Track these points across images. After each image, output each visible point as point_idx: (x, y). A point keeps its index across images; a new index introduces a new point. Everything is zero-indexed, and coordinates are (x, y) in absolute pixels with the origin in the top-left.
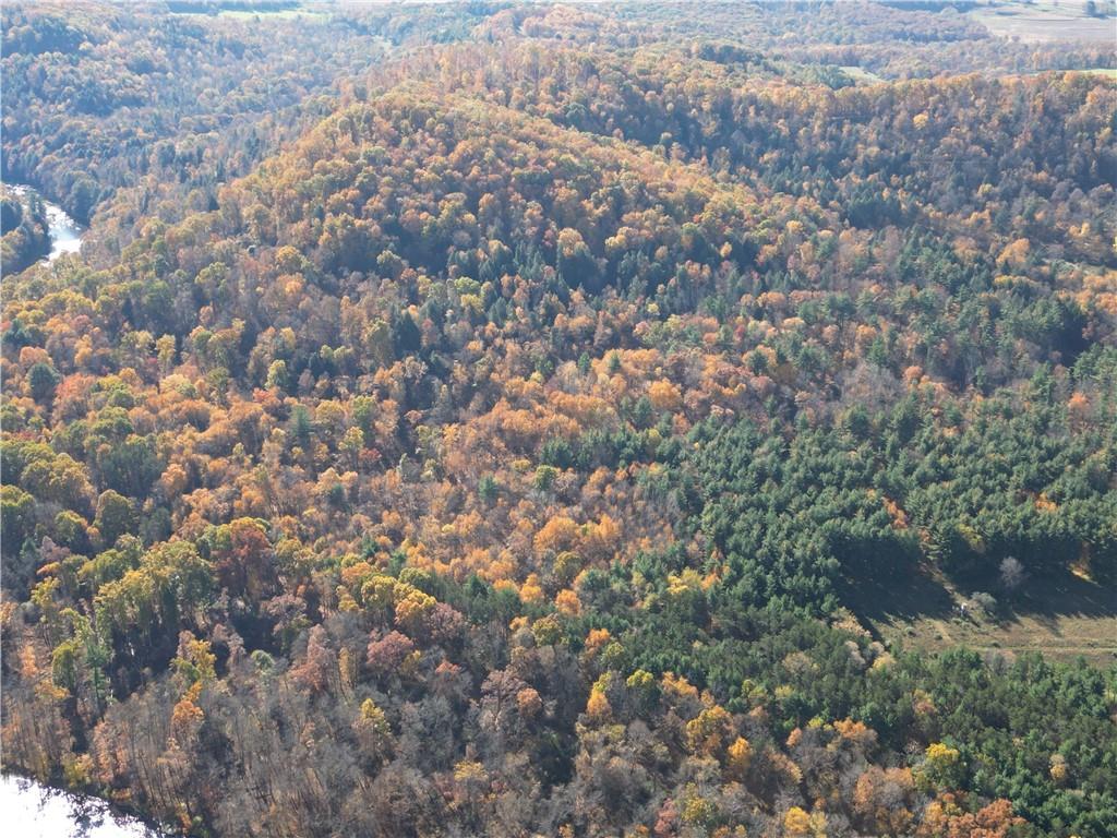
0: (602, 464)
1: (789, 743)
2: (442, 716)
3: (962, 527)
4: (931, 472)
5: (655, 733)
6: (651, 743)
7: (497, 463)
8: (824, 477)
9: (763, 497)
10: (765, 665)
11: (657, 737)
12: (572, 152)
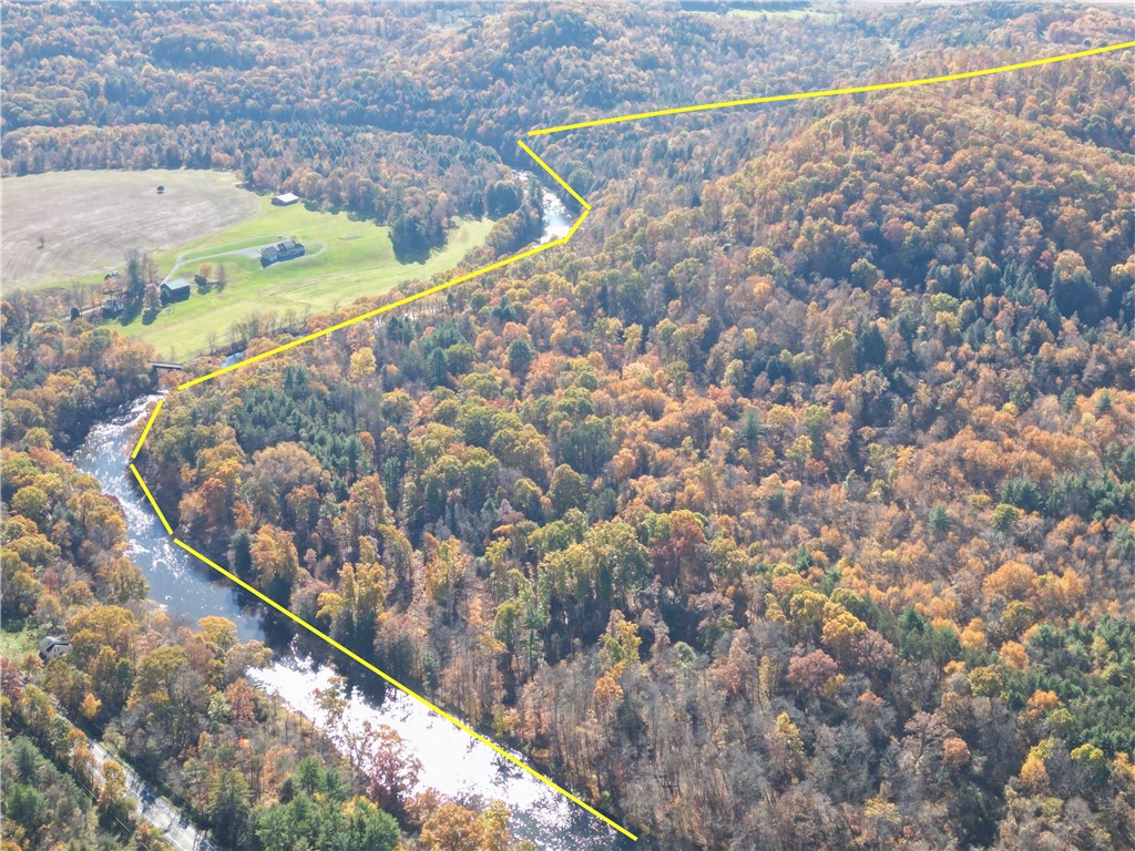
0: (1075, 512)
2: (859, 747)
5: (1098, 816)
6: (1091, 826)
7: (952, 494)
11: (1100, 821)
12: (1085, 168)
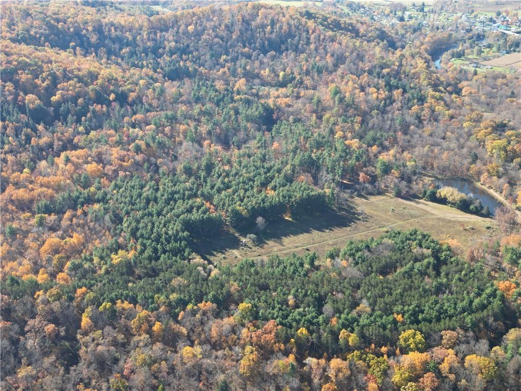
0: (69, 208)
1: (179, 319)
2: (6, 348)
3: (238, 208)
4: (222, 186)
5: (117, 330)
6: (115, 335)
7: (13, 217)
8: (176, 196)
9: (150, 210)
10: (163, 286)
11: (118, 331)
12: (25, 56)
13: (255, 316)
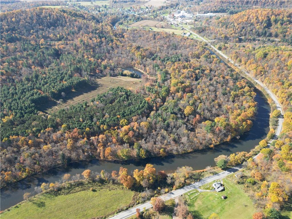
1: (39, 136)
3: (53, 90)
4: (44, 83)
8: (25, 90)
9: (15, 98)
10: (29, 126)
11: (14, 148)
13: (69, 128)
